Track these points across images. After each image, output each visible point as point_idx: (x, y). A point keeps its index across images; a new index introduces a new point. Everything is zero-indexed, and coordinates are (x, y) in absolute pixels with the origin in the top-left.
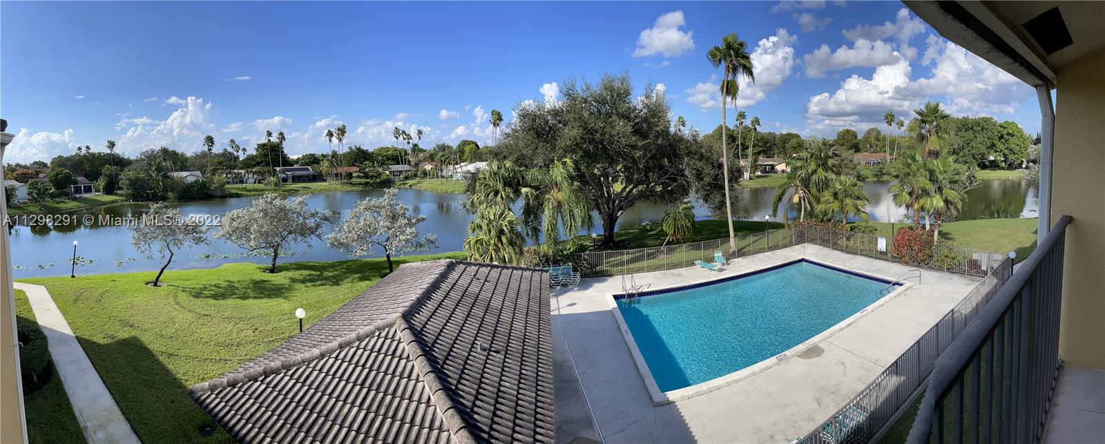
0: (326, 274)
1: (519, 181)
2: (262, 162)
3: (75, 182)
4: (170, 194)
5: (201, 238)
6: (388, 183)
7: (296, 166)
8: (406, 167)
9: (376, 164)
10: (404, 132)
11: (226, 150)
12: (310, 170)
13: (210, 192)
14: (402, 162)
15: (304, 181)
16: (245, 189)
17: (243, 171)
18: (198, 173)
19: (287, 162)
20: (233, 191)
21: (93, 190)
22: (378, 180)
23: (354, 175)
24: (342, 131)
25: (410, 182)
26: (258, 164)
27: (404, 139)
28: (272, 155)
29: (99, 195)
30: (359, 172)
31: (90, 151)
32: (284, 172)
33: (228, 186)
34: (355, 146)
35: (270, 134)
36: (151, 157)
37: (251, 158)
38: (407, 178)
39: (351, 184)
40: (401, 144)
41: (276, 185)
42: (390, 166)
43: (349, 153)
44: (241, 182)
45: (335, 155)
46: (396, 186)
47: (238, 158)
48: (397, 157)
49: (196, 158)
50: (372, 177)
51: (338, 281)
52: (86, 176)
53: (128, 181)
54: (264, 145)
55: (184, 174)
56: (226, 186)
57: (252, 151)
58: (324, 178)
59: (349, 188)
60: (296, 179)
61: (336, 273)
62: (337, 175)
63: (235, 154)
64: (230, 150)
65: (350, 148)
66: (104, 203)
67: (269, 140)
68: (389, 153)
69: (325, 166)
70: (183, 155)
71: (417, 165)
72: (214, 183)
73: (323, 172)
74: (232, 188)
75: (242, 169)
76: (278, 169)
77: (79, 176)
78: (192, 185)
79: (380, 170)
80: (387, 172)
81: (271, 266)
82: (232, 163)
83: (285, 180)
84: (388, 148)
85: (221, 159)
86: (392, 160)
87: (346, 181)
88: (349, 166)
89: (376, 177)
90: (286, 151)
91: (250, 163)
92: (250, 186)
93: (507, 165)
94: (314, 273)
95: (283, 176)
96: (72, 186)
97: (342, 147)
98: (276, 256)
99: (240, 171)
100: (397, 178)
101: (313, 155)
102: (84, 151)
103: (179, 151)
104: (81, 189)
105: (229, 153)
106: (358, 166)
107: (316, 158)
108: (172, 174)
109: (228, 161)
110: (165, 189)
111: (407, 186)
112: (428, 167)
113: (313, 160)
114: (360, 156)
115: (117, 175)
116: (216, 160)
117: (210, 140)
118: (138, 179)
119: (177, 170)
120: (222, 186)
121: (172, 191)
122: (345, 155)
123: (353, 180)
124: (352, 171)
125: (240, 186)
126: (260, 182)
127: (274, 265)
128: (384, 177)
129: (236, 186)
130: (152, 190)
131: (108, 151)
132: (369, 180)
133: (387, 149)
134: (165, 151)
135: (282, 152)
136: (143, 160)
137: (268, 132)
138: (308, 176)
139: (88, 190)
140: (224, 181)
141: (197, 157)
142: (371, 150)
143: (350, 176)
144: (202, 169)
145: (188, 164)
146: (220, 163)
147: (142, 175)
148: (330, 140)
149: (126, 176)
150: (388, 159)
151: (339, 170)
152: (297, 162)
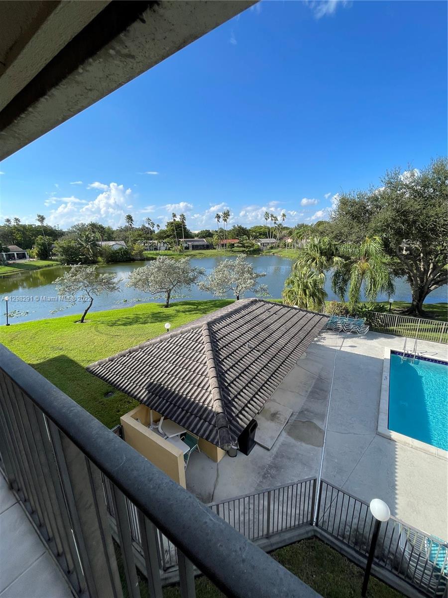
0: (200, 307)
1: (333, 252)
2: (171, 235)
3: (7, 250)
4: (100, 259)
5: (114, 287)
6: (258, 251)
7: (196, 239)
8: (273, 240)
9: (251, 238)
10: (272, 216)
11: (144, 226)
12: (205, 241)
13: (131, 257)
14: (269, 236)
15: (201, 249)
16: (158, 254)
17: (156, 242)
18: (123, 243)
19: (188, 235)
20: (150, 256)
21: (27, 257)
22: (252, 249)
23: (235, 245)
24: (227, 215)
25: (274, 251)
26: (168, 236)
27: (272, 220)
28: (178, 231)
29: (33, 261)
30: (238, 243)
31: (20, 223)
32: (186, 242)
33: (146, 252)
34: (238, 225)
35: (174, 216)
36: (82, 229)
37: (163, 232)
38: (272, 248)
39: (232, 251)
40: (270, 223)
41: (180, 251)
42: (260, 239)
43: (233, 230)
44: (156, 249)
45: (222, 231)
46: (264, 254)
47: (154, 232)
48: (266, 233)
49: (121, 231)
50: (247, 247)
51: (206, 311)
52: (19, 244)
53: (61, 249)
54: (172, 223)
55: (112, 243)
56: (144, 253)
58: (214, 247)
59: (230, 254)
60: (195, 247)
61: (206, 307)
62: (223, 245)
63: (151, 228)
64: (147, 225)
65: (234, 226)
66: (39, 268)
67: (174, 220)
68: (261, 230)
69: (214, 239)
70: (109, 228)
71: (281, 239)
72: (134, 250)
73: (214, 243)
75: (156, 239)
76: (181, 240)
77: (12, 245)
78: (115, 253)
79: (254, 242)
80: (259, 244)
81: (166, 303)
82: (149, 235)
83: (187, 248)
84: (261, 226)
85: (140, 232)
86: (264, 235)
87: (229, 249)
88: (233, 239)
89: (251, 247)
90: (188, 227)
91: (162, 236)
92: (161, 252)
93: (325, 240)
94: (192, 307)
95: (185, 245)
96: (4, 253)
97: (229, 225)
98: (169, 297)
99: (154, 241)
100: (265, 248)
101: (209, 231)
102: (13, 223)
103: (105, 225)
104: (14, 256)
105: (147, 228)
106: (238, 239)
107: (210, 233)
108: (100, 243)
109: (146, 234)
110: (95, 255)
111: (271, 253)
112: (289, 241)
113: (208, 234)
114: (241, 232)
115: (50, 244)
116: (136, 233)
117: (130, 218)
118: (70, 247)
119: (106, 240)
120: (141, 252)
121: (101, 255)
122: (229, 232)
123: (235, 249)
124: (233, 243)
125: (155, 252)
126: (169, 250)
127: (168, 303)
128: (256, 247)
129: (152, 252)
130: (83, 255)
131: (38, 224)
132: (245, 249)
133: (261, 227)
134: (93, 226)
135: (185, 229)
136: (75, 232)
137: (173, 214)
138: (203, 245)
139: (23, 256)
140: (142, 249)
141: (121, 230)
142: (248, 227)
143: (232, 246)
144: (125, 239)
145: (114, 236)
146: (140, 235)
147: (73, 244)
148: (218, 220)
149: (58, 245)
150: (260, 234)
151: (225, 242)
152: (197, 236)
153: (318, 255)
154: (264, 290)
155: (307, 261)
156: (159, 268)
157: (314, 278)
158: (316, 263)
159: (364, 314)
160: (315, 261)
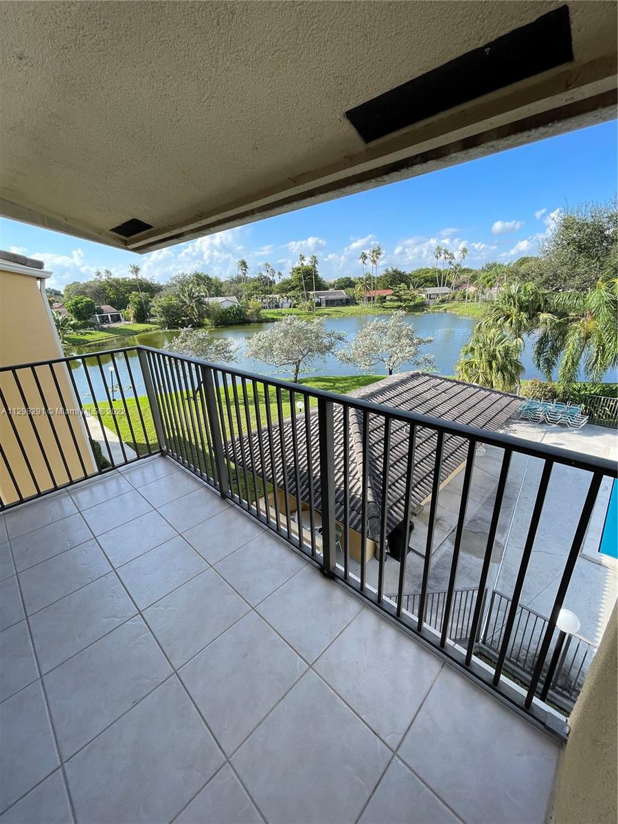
0: (337, 385)
1: (540, 305)
2: (297, 286)
3: (100, 311)
4: (207, 321)
6: (421, 307)
7: (331, 290)
8: (445, 289)
9: (412, 287)
10: (446, 252)
11: (261, 274)
12: (343, 294)
13: (246, 318)
14: (444, 283)
15: (338, 305)
16: (280, 314)
17: (277, 296)
18: (234, 298)
19: (321, 286)
20: (269, 316)
21: (123, 319)
22: (412, 303)
23: (388, 298)
24: (377, 253)
25: (445, 306)
26: (293, 288)
27: (445, 258)
28: (308, 280)
29: (129, 324)
30: (393, 295)
31: (112, 277)
32: (318, 295)
33: (264, 311)
34: (392, 269)
35: (302, 258)
36: (183, 283)
37: (288, 282)
38: (443, 301)
39: (383, 307)
40: (441, 264)
41: (310, 309)
42: (426, 289)
43: (386, 276)
44: (277, 307)
45: (369, 278)
46: (430, 310)
47: (274, 283)
48: (434, 280)
49: (231, 283)
50: (405, 300)
51: (346, 390)
52: (112, 304)
53: (160, 309)
54: (299, 269)
55: (220, 299)
56: (262, 312)
57: (287, 276)
58: (357, 302)
59: (381, 311)
60: (330, 303)
61: (346, 384)
62: (369, 299)
63: (271, 278)
64: (265, 274)
65: (387, 271)
66: (136, 333)
67: (302, 264)
68: (428, 275)
69: (357, 291)
70: (217, 280)
71: (457, 287)
72: (249, 309)
73: (357, 297)
74: (267, 313)
75: (277, 293)
76: (311, 293)
77: (103, 304)
78: (226, 312)
79: (416, 292)
80: (424, 296)
81: (293, 379)
82: (268, 288)
83: (319, 304)
84: (428, 269)
85: (256, 284)
86: (432, 281)
87: (378, 304)
88: (384, 289)
89: (411, 301)
90: (320, 274)
91: (286, 288)
92: (283, 311)
93: (529, 288)
94: (328, 384)
95: (316, 300)
96: (97, 315)
97: (379, 270)
98: (297, 371)
99: (274, 296)
100: (432, 302)
101: (349, 279)
102: (104, 278)
103: (212, 275)
104: (108, 319)
105: (265, 277)
106: (392, 289)
107: (351, 282)
108: (206, 300)
109: (264, 286)
110: (201, 316)
111: (441, 310)
112: (471, 290)
113: (348, 284)
114: (397, 278)
115: (147, 302)
116: (251, 285)
117: (244, 264)
118: (170, 306)
119: (213, 296)
120: (258, 311)
121: (208, 317)
122: (380, 279)
123: (388, 304)
124: (384, 295)
125: (276, 311)
126: (295, 307)
127: (296, 378)
128: (418, 300)
129: (272, 311)
130: (187, 316)
131: (132, 276)
132: (402, 304)
133: (427, 271)
134: (198, 276)
135: (316, 276)
136: (175, 285)
137: (301, 256)
138: (341, 300)
139: (117, 319)
140: (260, 306)
141: (233, 282)
142: (408, 273)
143: (383, 299)
144: (237, 294)
145: (223, 289)
146: (256, 288)
147: (174, 301)
148: (364, 263)
149: (157, 304)
150: (426, 281)
151: (372, 293)
152: (332, 286)
153: (514, 310)
154: (430, 362)
155: (497, 320)
156: (286, 333)
157: (506, 344)
158: (511, 323)
159: (583, 400)
160: (509, 320)
